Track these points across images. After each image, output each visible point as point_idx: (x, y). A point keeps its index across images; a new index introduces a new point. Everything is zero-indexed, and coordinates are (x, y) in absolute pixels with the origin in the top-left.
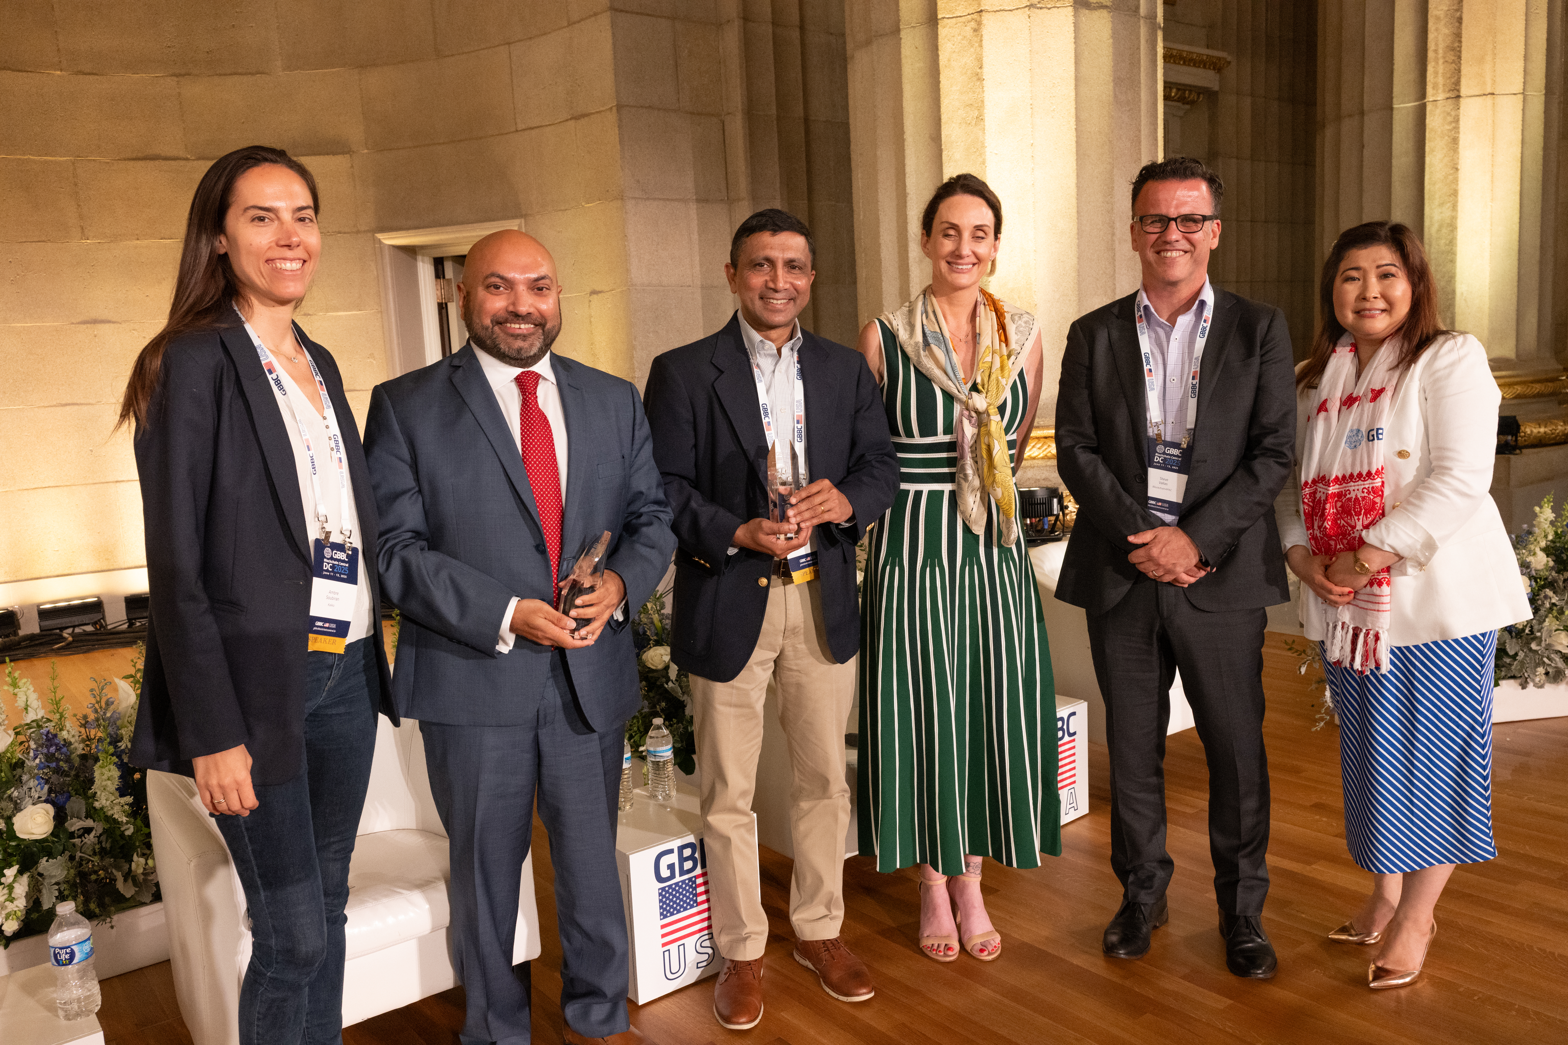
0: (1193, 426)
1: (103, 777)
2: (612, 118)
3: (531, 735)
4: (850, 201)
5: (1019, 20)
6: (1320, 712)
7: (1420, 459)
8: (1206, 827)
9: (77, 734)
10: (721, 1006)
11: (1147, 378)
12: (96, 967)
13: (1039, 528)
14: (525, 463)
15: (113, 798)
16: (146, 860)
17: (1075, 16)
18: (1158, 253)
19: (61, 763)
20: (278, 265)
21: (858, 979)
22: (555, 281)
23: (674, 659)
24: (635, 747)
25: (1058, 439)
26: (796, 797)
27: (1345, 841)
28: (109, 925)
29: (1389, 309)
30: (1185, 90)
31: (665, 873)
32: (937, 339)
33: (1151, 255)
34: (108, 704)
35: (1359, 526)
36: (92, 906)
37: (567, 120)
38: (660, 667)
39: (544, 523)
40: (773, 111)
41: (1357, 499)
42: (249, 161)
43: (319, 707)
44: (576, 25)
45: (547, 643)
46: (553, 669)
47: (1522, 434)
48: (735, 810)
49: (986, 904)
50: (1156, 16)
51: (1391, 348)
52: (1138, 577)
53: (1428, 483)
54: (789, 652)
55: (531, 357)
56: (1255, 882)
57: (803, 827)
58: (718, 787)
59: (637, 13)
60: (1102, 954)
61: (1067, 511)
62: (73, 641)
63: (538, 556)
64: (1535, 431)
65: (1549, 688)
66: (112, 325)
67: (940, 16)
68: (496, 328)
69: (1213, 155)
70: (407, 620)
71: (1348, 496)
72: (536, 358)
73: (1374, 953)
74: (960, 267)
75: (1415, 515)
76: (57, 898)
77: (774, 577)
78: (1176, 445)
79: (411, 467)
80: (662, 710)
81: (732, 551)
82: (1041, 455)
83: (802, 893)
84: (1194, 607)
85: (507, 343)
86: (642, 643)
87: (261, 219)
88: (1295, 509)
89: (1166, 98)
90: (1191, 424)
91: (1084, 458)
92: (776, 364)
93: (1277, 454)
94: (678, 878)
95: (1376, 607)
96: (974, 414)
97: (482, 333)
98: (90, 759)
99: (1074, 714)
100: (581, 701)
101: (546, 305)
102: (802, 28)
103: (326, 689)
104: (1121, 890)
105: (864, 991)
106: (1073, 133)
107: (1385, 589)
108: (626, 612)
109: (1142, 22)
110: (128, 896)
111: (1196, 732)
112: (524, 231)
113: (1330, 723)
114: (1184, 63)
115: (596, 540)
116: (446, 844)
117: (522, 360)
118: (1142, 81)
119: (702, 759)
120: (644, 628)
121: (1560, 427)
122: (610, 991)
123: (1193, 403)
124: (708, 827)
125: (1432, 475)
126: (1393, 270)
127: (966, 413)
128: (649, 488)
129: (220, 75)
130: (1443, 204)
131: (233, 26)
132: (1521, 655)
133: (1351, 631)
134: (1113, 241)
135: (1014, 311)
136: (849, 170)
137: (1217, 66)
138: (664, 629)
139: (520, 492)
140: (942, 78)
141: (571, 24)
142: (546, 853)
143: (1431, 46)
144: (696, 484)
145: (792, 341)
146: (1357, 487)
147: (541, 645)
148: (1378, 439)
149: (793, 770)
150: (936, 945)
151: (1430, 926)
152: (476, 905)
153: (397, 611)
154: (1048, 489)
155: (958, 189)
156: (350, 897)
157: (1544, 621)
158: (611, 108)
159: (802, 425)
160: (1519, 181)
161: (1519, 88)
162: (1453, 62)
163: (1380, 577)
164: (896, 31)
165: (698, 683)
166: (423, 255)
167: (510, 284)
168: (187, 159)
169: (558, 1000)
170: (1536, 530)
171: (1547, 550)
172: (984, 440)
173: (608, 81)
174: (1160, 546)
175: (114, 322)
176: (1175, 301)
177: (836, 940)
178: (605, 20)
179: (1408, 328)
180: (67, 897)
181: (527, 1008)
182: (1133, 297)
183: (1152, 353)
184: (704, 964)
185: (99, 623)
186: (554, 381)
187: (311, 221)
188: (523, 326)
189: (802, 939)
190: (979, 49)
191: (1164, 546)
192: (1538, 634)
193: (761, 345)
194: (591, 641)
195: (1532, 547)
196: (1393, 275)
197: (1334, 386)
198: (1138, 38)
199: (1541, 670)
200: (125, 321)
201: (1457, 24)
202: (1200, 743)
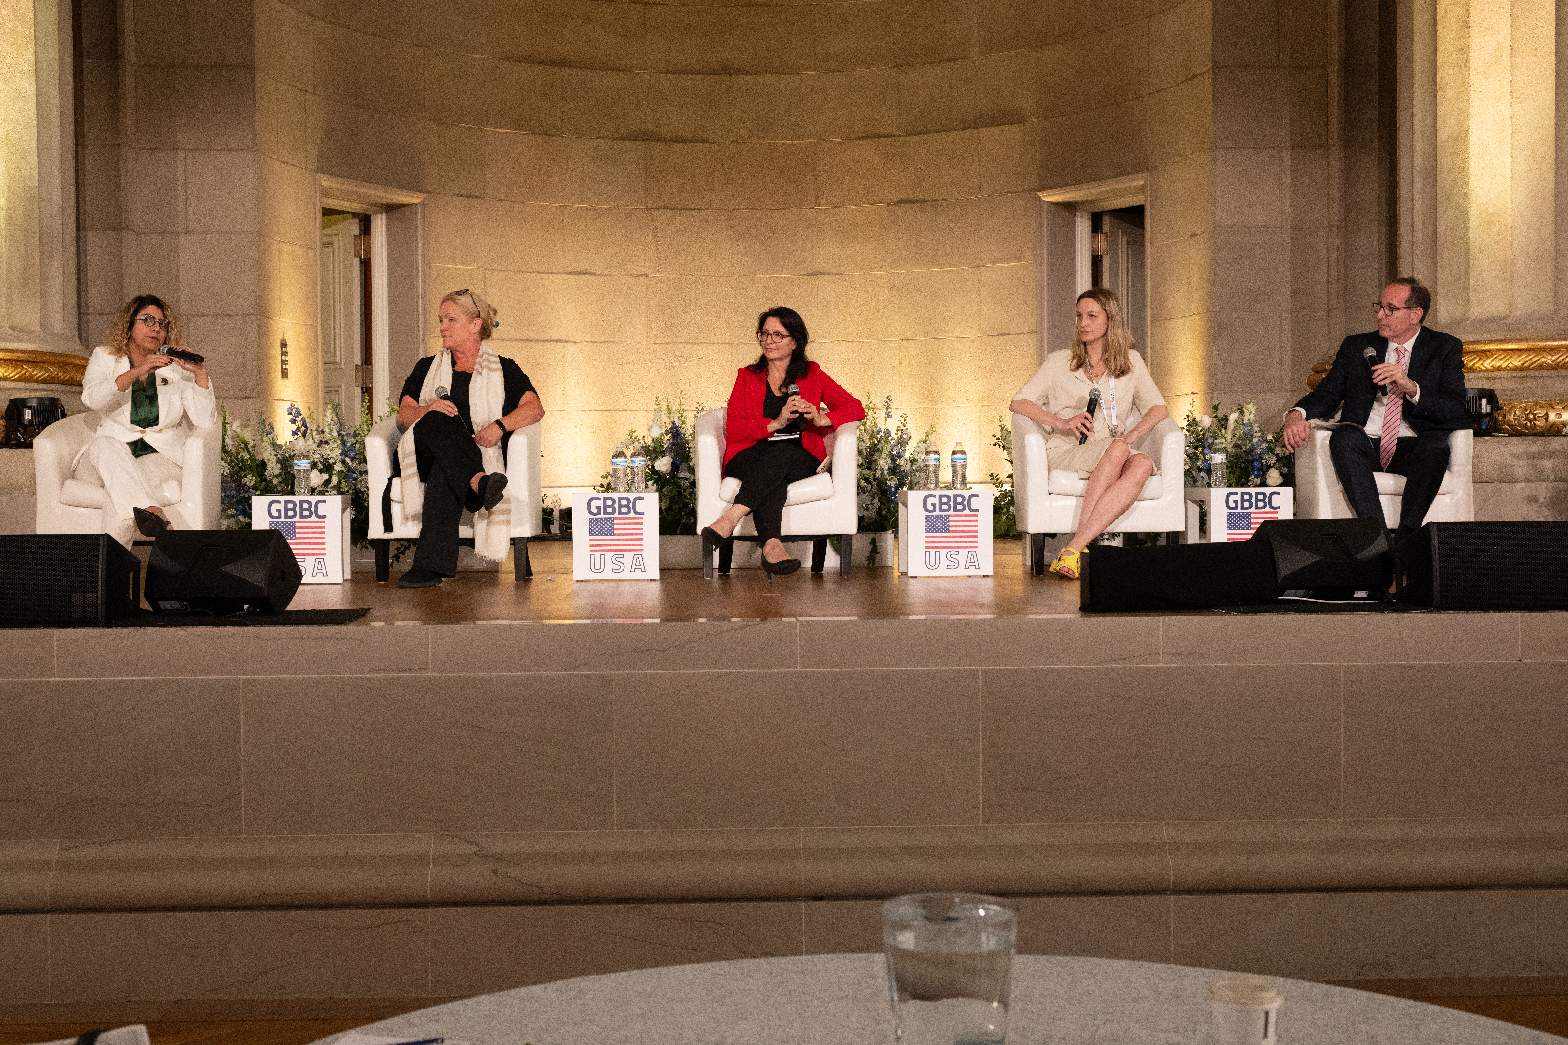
2: (1209, 78)
31: (930, 507)
37: (1183, 82)
40: (1376, 59)
66: (829, 277)
94: (938, 513)
99: (1276, 493)
106: (1553, 68)
131: (945, 21)
140: (1439, 28)
158: (1209, 70)
166: (1082, 211)
168: (899, 136)
173: (1208, 46)
175: (831, 274)
200: (839, 274)
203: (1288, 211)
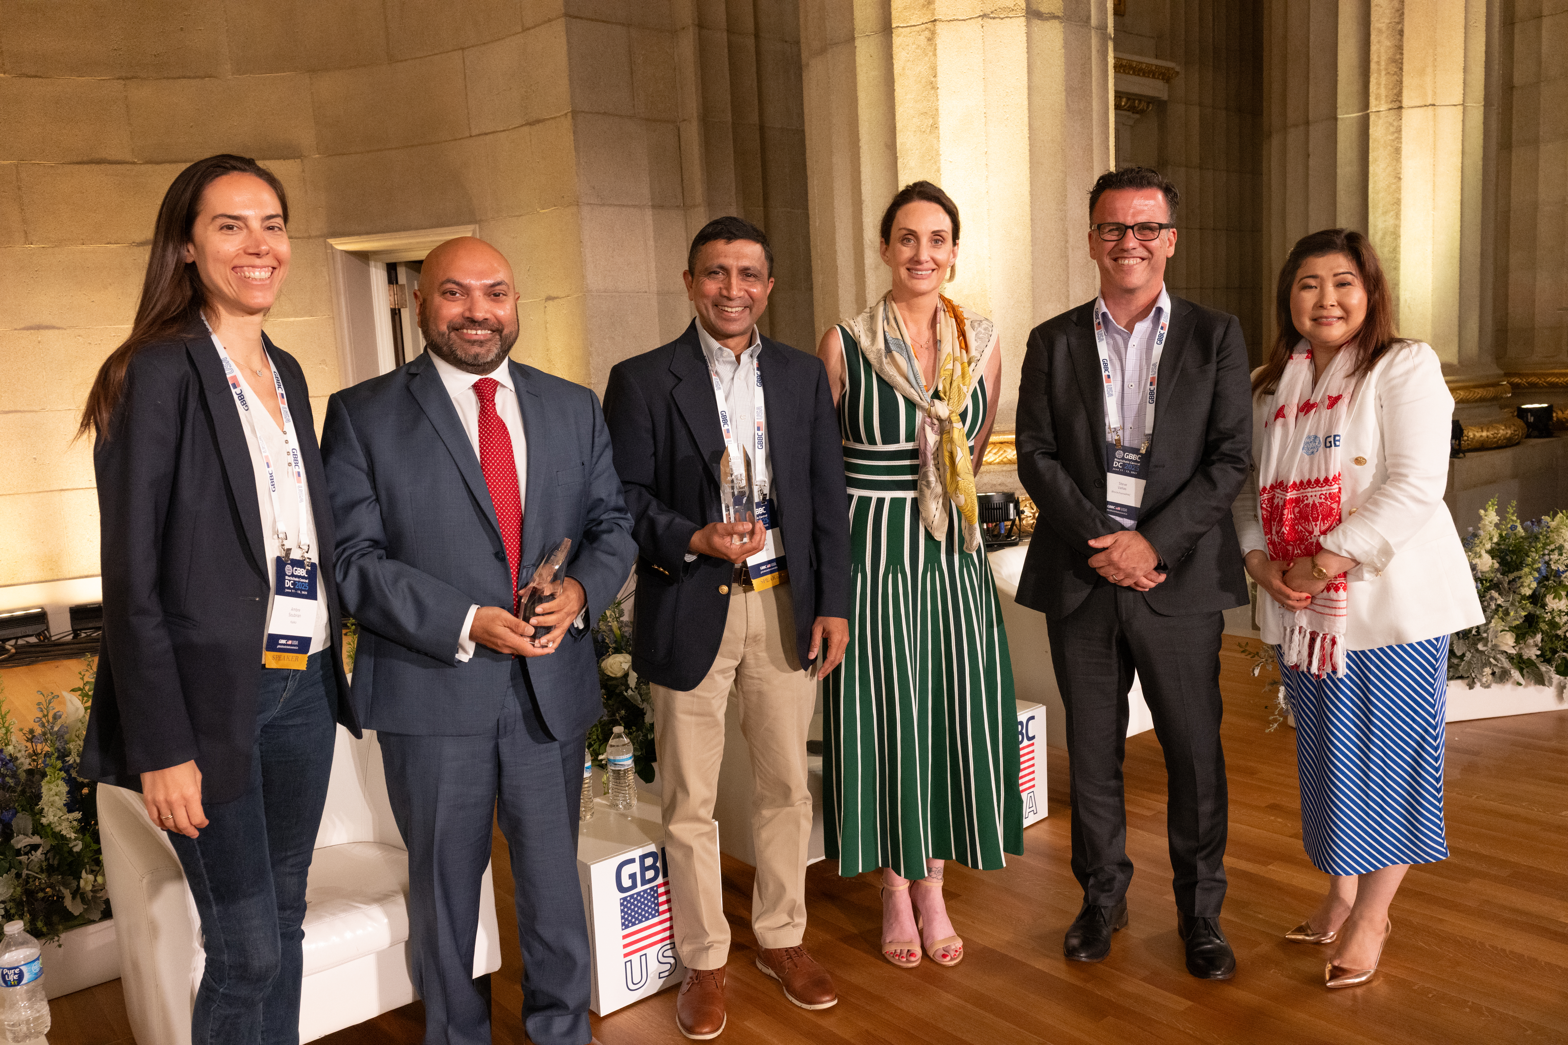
0: (1151, 432)
1: (51, 793)
2: (567, 124)
3: (491, 745)
4: (806, 208)
5: (972, 29)
6: (1273, 714)
7: (1377, 466)
8: (1164, 829)
9: (24, 748)
10: (684, 1016)
11: (1105, 384)
12: (45, 987)
13: (996, 533)
14: (484, 470)
15: (61, 814)
16: (95, 876)
17: (1028, 25)
18: (1116, 260)
19: (7, 779)
20: (247, 274)
21: (821, 987)
22: (511, 287)
23: (635, 666)
24: (595, 755)
25: (1019, 444)
26: (758, 804)
27: (1301, 842)
28: (56, 944)
29: (1346, 317)
30: (1134, 100)
31: (626, 882)
32: (899, 346)
33: (1108, 262)
34: (56, 717)
35: (1317, 532)
36: (40, 924)
37: (522, 126)
38: (619, 674)
39: (504, 530)
40: (729, 118)
41: (1314, 504)
42: (218, 169)
43: (275, 719)
44: (532, 31)
45: (506, 651)
46: (513, 678)
47: (1466, 438)
48: (698, 819)
49: (949, 909)
50: (1107, 27)
51: (1347, 355)
52: (1098, 581)
53: (1384, 489)
54: (750, 660)
55: (488, 363)
56: (1214, 884)
57: (765, 834)
58: (680, 796)
59: (592, 20)
60: (1063, 957)
61: (1023, 516)
62: (16, 653)
63: (496, 564)
64: (1478, 435)
65: (1495, 688)
67: (894, 25)
68: (453, 334)
69: (1162, 164)
70: (364, 629)
71: (1306, 502)
72: (494, 365)
73: (1330, 952)
74: (920, 273)
75: (1372, 521)
76: (3, 916)
77: (734, 585)
78: (1136, 451)
79: (368, 475)
80: (622, 718)
81: (689, 558)
82: (997, 461)
83: (765, 901)
84: (1153, 611)
85: (464, 349)
86: (601, 651)
87: (230, 228)
88: (1252, 513)
89: (1117, 107)
90: (1149, 430)
91: (1043, 464)
92: (735, 371)
93: (1234, 459)
94: (640, 888)
95: (1333, 612)
96: (936, 422)
97: (439, 340)
98: (36, 775)
99: (1032, 718)
100: (542, 710)
101: (503, 311)
102: (757, 36)
103: (282, 700)
104: (1082, 893)
105: (828, 998)
106: (1026, 141)
107: (1342, 594)
108: (586, 619)
109: (1093, 32)
110: (76, 913)
111: (1154, 737)
112: (478, 237)
113: (1284, 725)
114: (1134, 73)
115: (556, 547)
116: (405, 857)
117: (479, 366)
118: (1094, 91)
119: (662, 769)
120: (603, 636)
121: (1501, 431)
122: (572, 1003)
123: (1150, 409)
124: (669, 836)
125: (1388, 482)
126: (1349, 278)
127: (928, 420)
128: (609, 495)
129: (168, 78)
130: (1386, 212)
131: (182, 29)
132: (1468, 655)
133: (1308, 636)
134: (1066, 248)
135: (973, 318)
136: (805, 178)
137: (1166, 76)
138: (623, 636)
139: (479, 500)
140: (897, 86)
141: (525, 30)
142: (507, 864)
143: (1374, 57)
144: (655, 490)
145: (751, 348)
146: (1314, 494)
147: (501, 653)
148: (1335, 445)
149: (754, 776)
150: (899, 951)
151: (1385, 925)
152: (436, 918)
153: (352, 620)
154: (1004, 494)
155: (915, 196)
156: (307, 913)
157: (1490, 622)
158: (566, 114)
159: (762, 432)
160: (1459, 190)
161: (1458, 99)
162: (1395, 74)
163: (1337, 582)
164: (851, 39)
165: (659, 692)
166: (376, 261)
167: (466, 291)
168: (134, 163)
169: (518, 1013)
170: (1481, 532)
171: (1490, 552)
172: (946, 447)
173: (563, 86)
174: (1121, 550)
175: (59, 328)
176: (1133, 308)
177: (799, 947)
178: (559, 27)
179: (1364, 335)
180: (14, 916)
181: (488, 1022)
182: (1091, 305)
183: (1111, 360)
184: (667, 974)
185: (44, 635)
186: (513, 389)
187: (280, 229)
188: (479, 332)
189: (765, 947)
190: (933, 58)
191: (1124, 551)
192: (1485, 635)
193: (719, 353)
194: (552, 648)
195: (1478, 549)
196: (1349, 284)
197: (1291, 392)
198: (1090, 48)
199: (1487, 670)
200: (70, 327)
201: (1398, 37)
202: (1160, 747)
203: (654, 275)
